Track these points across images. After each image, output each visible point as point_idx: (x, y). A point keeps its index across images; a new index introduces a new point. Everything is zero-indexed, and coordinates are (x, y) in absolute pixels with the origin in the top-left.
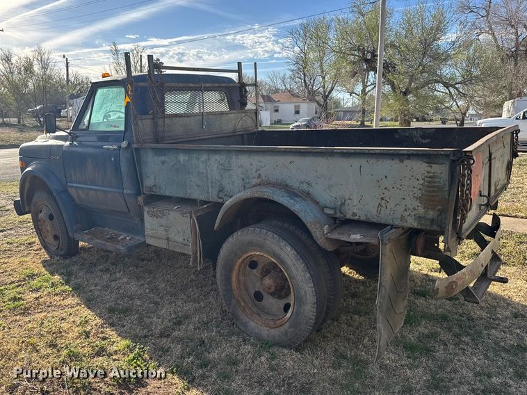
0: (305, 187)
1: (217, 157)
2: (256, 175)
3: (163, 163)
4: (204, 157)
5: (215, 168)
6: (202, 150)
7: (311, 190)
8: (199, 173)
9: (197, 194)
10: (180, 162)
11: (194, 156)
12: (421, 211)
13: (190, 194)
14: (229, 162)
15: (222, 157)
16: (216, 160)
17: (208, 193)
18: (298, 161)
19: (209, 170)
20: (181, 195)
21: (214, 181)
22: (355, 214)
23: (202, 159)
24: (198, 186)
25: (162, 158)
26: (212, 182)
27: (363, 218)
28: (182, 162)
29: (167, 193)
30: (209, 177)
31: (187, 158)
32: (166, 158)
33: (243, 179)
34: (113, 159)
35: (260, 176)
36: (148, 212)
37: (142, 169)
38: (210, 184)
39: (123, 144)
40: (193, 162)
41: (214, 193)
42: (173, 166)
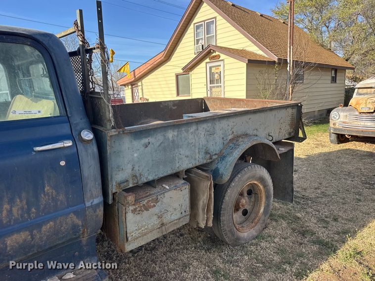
1: (205, 126)
2: (231, 132)
5: (202, 136)
8: (188, 144)
9: (185, 164)
10: (169, 139)
11: (183, 129)
13: (178, 167)
14: (214, 127)
16: (204, 128)
17: (195, 159)
19: (197, 139)
23: (191, 131)
24: (187, 157)
26: (199, 149)
28: (171, 139)
30: (197, 144)
31: (176, 133)
32: (151, 139)
33: (223, 138)
34: (63, 163)
35: (233, 132)
36: (134, 211)
37: (113, 162)
38: (197, 151)
39: (88, 135)
40: (183, 135)
41: (201, 157)
42: (159, 146)
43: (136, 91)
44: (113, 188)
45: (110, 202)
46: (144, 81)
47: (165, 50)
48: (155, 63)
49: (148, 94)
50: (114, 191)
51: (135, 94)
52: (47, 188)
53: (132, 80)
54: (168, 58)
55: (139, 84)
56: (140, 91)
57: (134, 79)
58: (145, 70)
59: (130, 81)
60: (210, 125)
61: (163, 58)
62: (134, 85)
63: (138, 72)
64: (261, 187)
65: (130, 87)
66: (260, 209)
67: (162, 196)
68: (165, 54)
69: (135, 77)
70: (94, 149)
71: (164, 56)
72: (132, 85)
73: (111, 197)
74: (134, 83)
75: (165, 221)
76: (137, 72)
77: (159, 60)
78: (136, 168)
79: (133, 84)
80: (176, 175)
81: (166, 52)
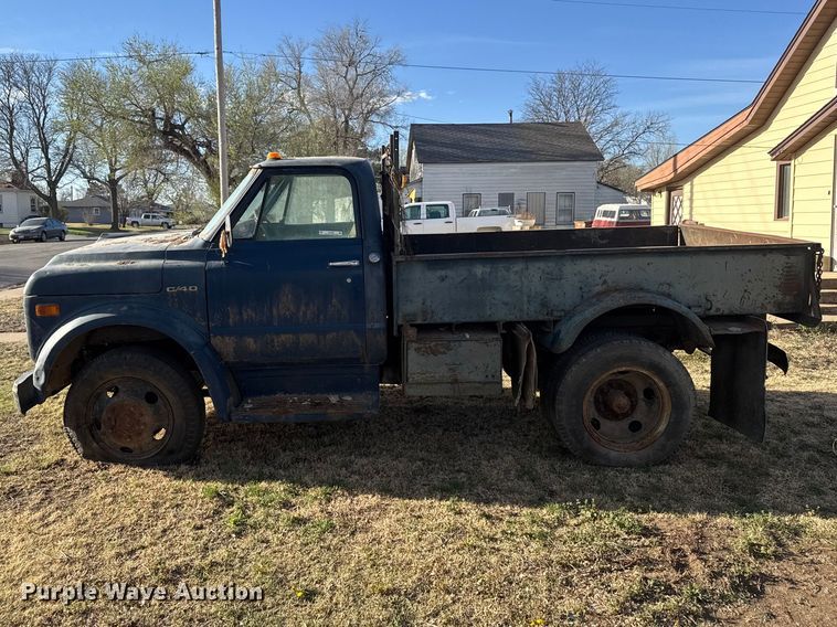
0: (665, 288)
1: (542, 265)
2: (601, 281)
3: (443, 279)
4: (518, 267)
5: (536, 279)
6: (516, 258)
7: (672, 291)
8: (508, 287)
9: (502, 315)
10: (476, 276)
11: (501, 266)
12: (780, 297)
13: (490, 316)
14: (560, 269)
15: (550, 264)
16: (539, 268)
17: (521, 310)
18: (657, 261)
19: (525, 282)
20: (475, 319)
21: (533, 294)
22: (718, 309)
23: (515, 269)
24: (506, 304)
25: (443, 273)
26: (529, 297)
27: (726, 312)
28: (479, 276)
29: (447, 319)
30: (526, 290)
31: (488, 270)
32: (449, 273)
33: (581, 288)
34: (349, 281)
35: (605, 282)
36: (418, 350)
37: (400, 291)
38: (525, 299)
39: (374, 258)
40: (500, 274)
41: (532, 309)
42: (462, 281)
43: (678, 204)
44: (399, 320)
45: (395, 333)
46: (699, 179)
47: (754, 103)
48: (727, 137)
49: (704, 210)
50: (400, 322)
51: (675, 212)
52: (334, 300)
53: (669, 178)
54: (764, 124)
55: (687, 187)
56: (686, 204)
57: (672, 175)
58: (700, 155)
59: (665, 180)
60: (551, 264)
61: (746, 123)
62: (674, 189)
63: (685, 159)
64: (661, 384)
65: (664, 194)
66: (658, 424)
67: (457, 344)
68: (753, 114)
69: (675, 170)
70: (381, 272)
71: (750, 118)
72: (670, 191)
73: (395, 328)
74: (675, 185)
75: (459, 377)
76: (681, 159)
77: (738, 129)
78: (428, 303)
79: (671, 186)
80: (490, 326)
81: (756, 108)
